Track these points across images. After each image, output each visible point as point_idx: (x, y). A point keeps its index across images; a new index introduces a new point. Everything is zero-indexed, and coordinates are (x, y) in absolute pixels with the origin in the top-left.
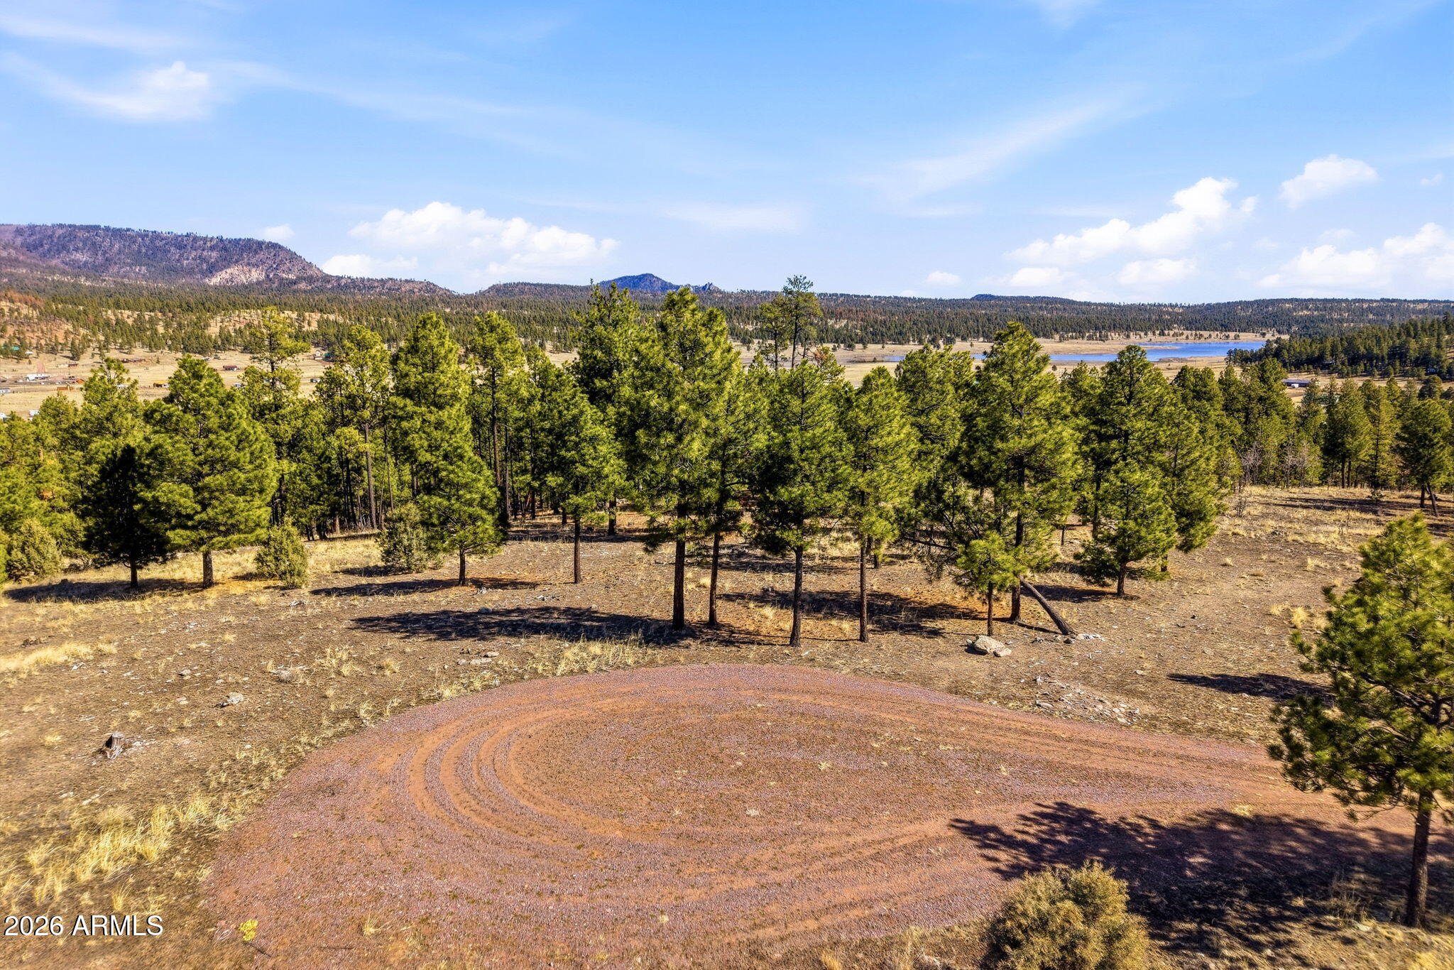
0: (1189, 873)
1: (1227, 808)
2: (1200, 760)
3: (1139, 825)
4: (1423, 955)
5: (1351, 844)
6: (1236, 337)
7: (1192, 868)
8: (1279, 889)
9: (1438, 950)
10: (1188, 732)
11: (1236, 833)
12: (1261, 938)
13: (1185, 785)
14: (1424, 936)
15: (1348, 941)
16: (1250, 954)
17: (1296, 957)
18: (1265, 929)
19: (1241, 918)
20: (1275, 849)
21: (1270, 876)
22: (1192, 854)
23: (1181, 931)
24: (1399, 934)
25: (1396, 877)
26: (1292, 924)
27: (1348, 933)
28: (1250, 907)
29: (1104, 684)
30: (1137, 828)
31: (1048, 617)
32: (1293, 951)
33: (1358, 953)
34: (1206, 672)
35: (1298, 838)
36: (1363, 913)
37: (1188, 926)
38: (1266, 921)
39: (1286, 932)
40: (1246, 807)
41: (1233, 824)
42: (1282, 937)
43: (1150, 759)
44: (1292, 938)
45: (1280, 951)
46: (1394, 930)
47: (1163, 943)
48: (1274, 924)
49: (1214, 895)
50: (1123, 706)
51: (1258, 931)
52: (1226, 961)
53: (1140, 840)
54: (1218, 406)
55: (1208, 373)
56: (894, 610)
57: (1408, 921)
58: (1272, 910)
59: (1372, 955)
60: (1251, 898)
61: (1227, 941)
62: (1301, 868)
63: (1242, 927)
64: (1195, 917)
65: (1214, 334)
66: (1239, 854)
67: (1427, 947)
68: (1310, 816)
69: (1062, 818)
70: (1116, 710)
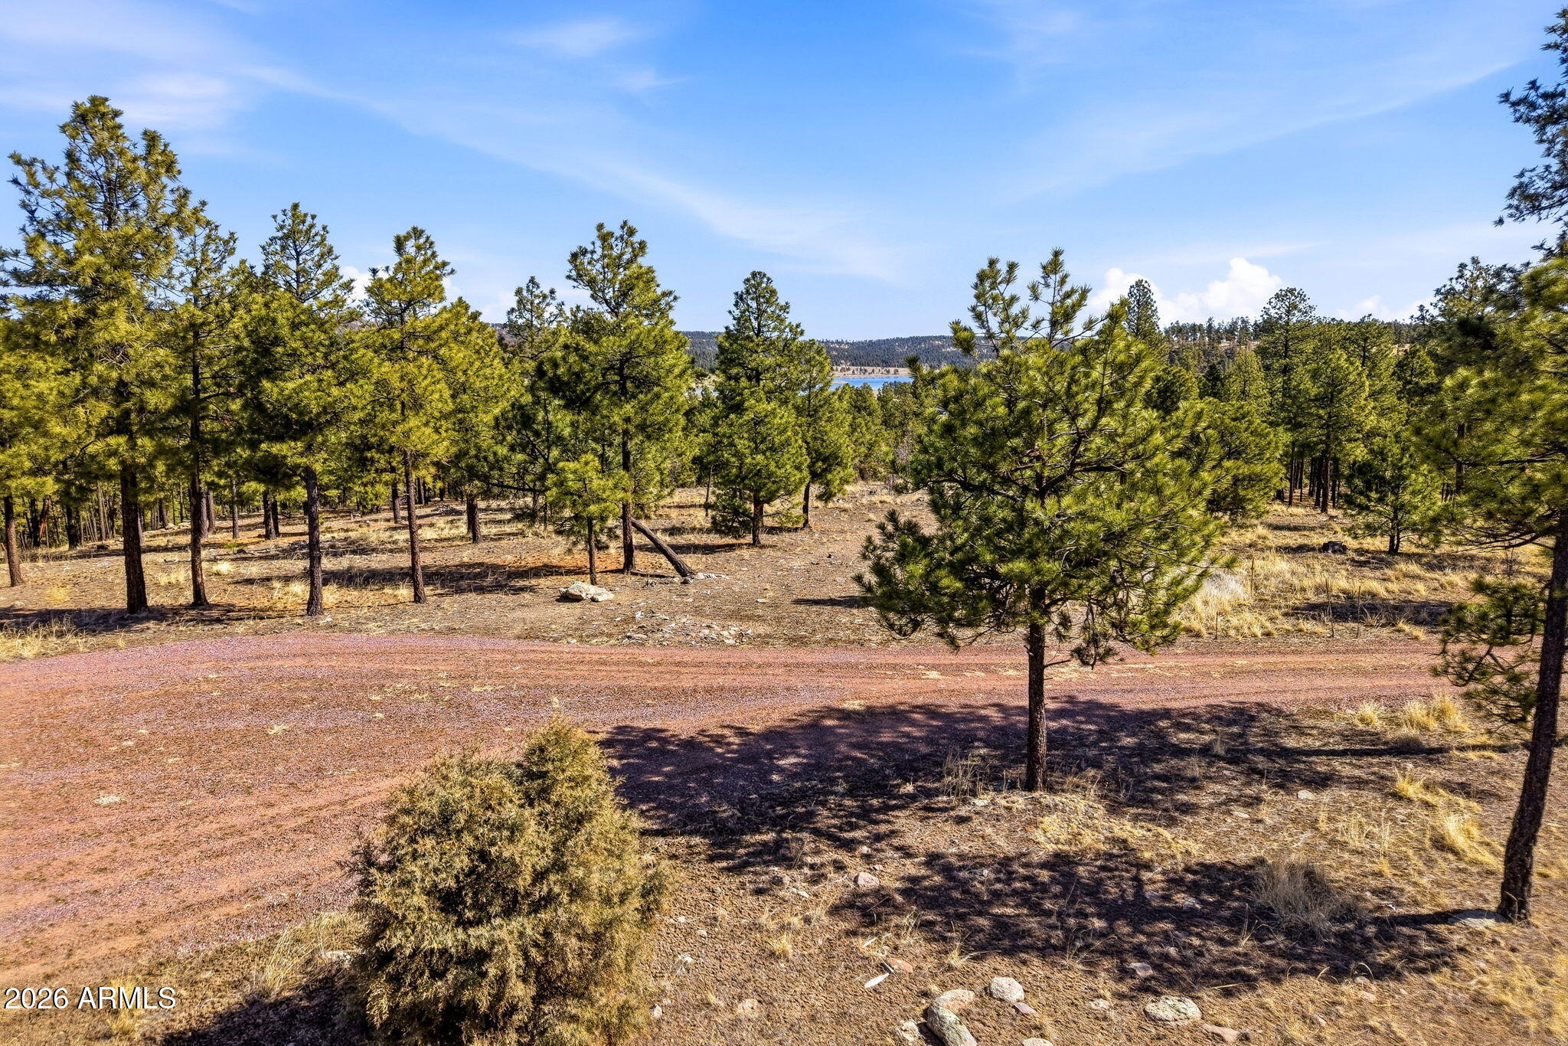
0: (775, 777)
1: (836, 704)
2: (812, 665)
3: (723, 736)
4: (1046, 819)
5: (972, 721)
6: (896, 372)
7: (780, 770)
8: (887, 777)
9: (1063, 811)
10: (805, 644)
11: (841, 727)
12: (857, 834)
13: (788, 689)
14: (1048, 799)
15: (961, 820)
16: (842, 856)
17: (898, 849)
18: (862, 823)
19: (835, 816)
20: (886, 737)
21: (876, 766)
22: (784, 755)
23: (753, 845)
24: (1019, 800)
25: (1018, 748)
26: (896, 813)
27: (963, 811)
28: (848, 802)
29: (718, 613)
30: (719, 740)
31: (671, 566)
32: (896, 842)
33: (972, 831)
34: (835, 595)
35: (913, 723)
36: (980, 785)
37: (765, 837)
38: (866, 814)
39: (889, 822)
40: (857, 702)
41: (838, 719)
42: (883, 828)
43: (753, 670)
44: (896, 827)
45: (878, 845)
46: (1015, 798)
47: (724, 864)
48: (874, 816)
49: (804, 797)
50: (734, 629)
51: (853, 827)
52: (806, 870)
53: (719, 750)
54: (878, 421)
55: (867, 388)
56: (482, 576)
57: (1029, 786)
58: (875, 802)
59: (989, 830)
60: (850, 793)
61: (812, 845)
62: (914, 752)
63: (835, 826)
64: (774, 825)
65: (877, 369)
66: (843, 748)
67: (1049, 809)
68: (928, 701)
69: (620, 741)
70: (725, 633)
